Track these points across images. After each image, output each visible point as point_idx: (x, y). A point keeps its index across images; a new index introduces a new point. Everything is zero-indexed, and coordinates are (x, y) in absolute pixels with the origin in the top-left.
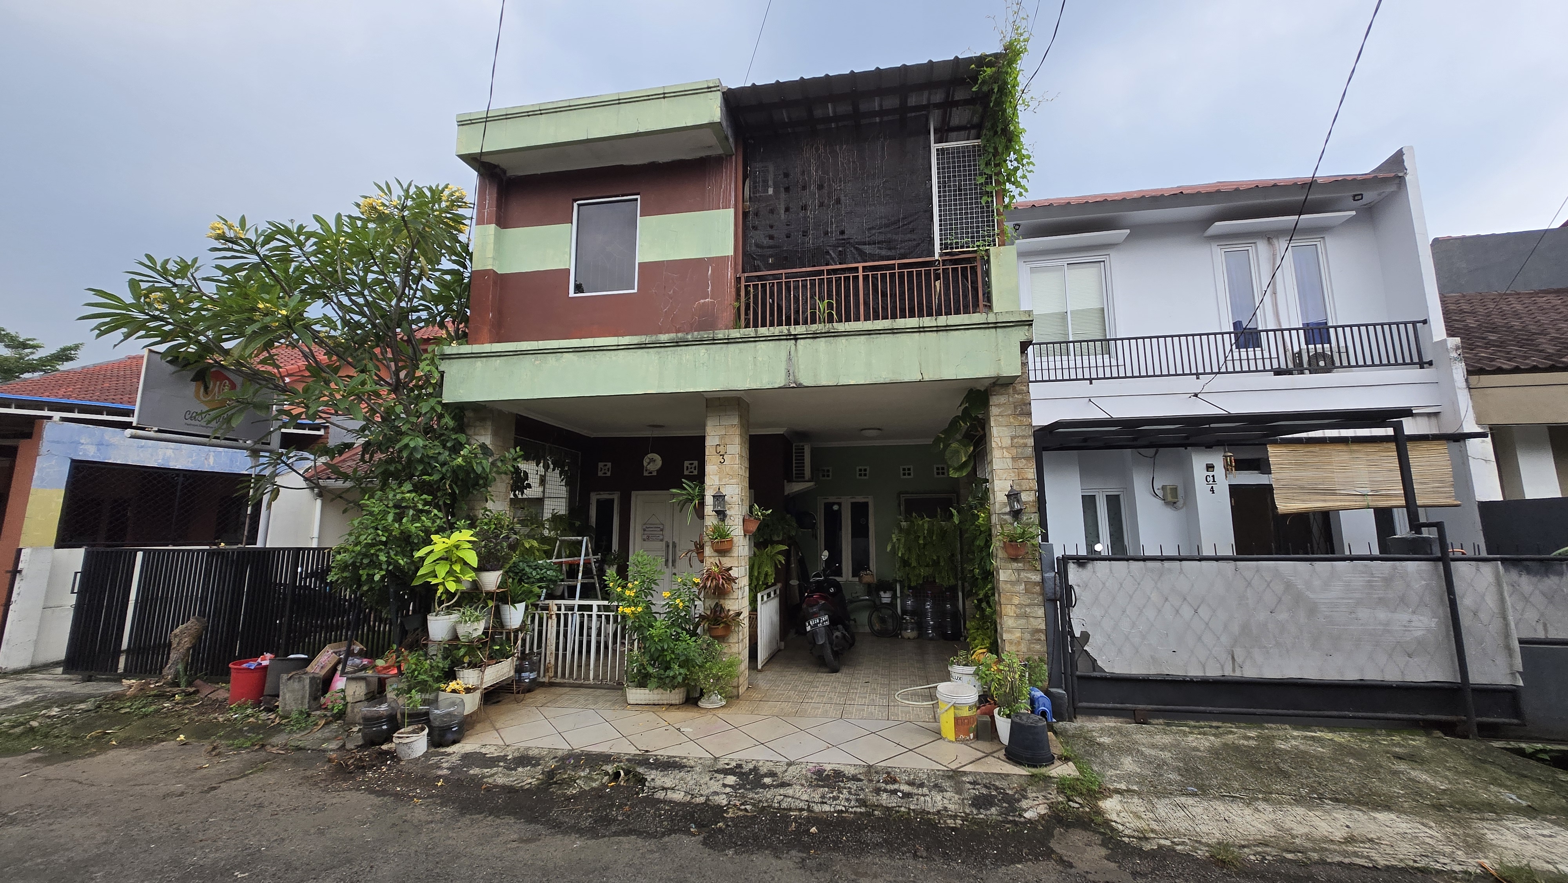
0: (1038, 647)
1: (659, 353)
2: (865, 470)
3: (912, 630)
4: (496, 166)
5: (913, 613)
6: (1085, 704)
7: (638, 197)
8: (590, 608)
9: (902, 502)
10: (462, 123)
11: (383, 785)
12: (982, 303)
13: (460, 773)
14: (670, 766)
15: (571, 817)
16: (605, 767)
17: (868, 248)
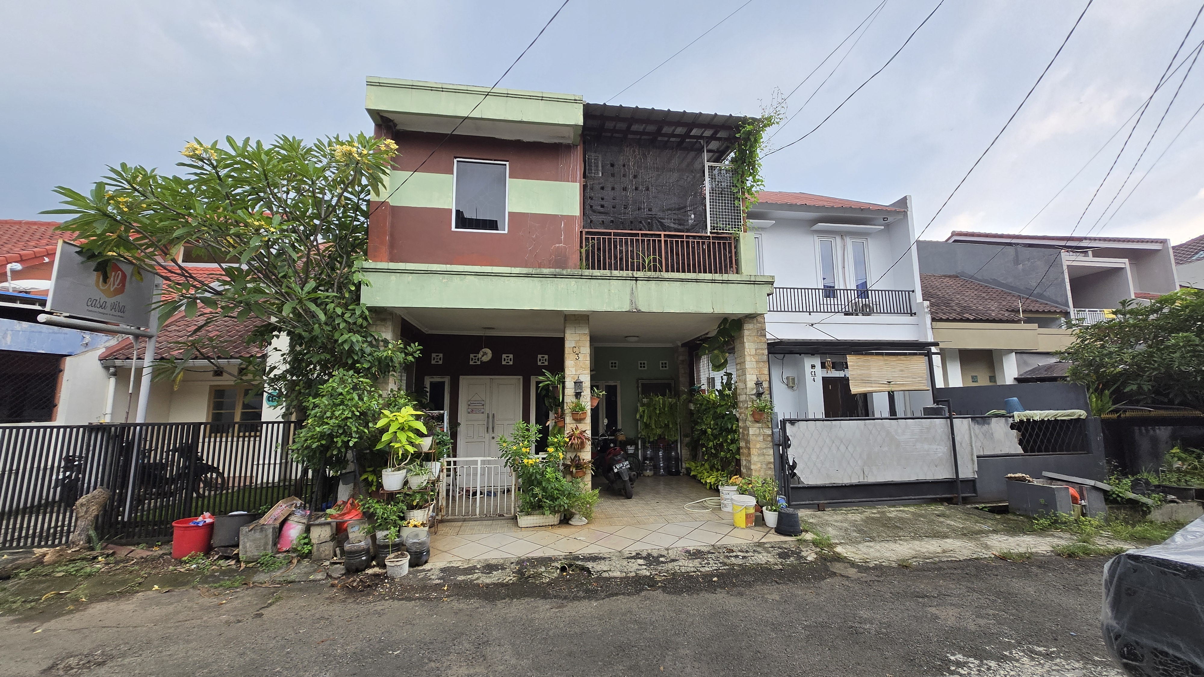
0: (770, 472)
1: (541, 281)
2: (615, 364)
3: (650, 470)
4: (390, 120)
5: (651, 459)
6: (794, 503)
7: (507, 163)
8: (476, 462)
9: (640, 385)
10: (370, 84)
11: (402, 595)
12: (734, 266)
13: (451, 580)
14: (595, 559)
15: (566, 593)
16: (553, 565)
17: (666, 222)
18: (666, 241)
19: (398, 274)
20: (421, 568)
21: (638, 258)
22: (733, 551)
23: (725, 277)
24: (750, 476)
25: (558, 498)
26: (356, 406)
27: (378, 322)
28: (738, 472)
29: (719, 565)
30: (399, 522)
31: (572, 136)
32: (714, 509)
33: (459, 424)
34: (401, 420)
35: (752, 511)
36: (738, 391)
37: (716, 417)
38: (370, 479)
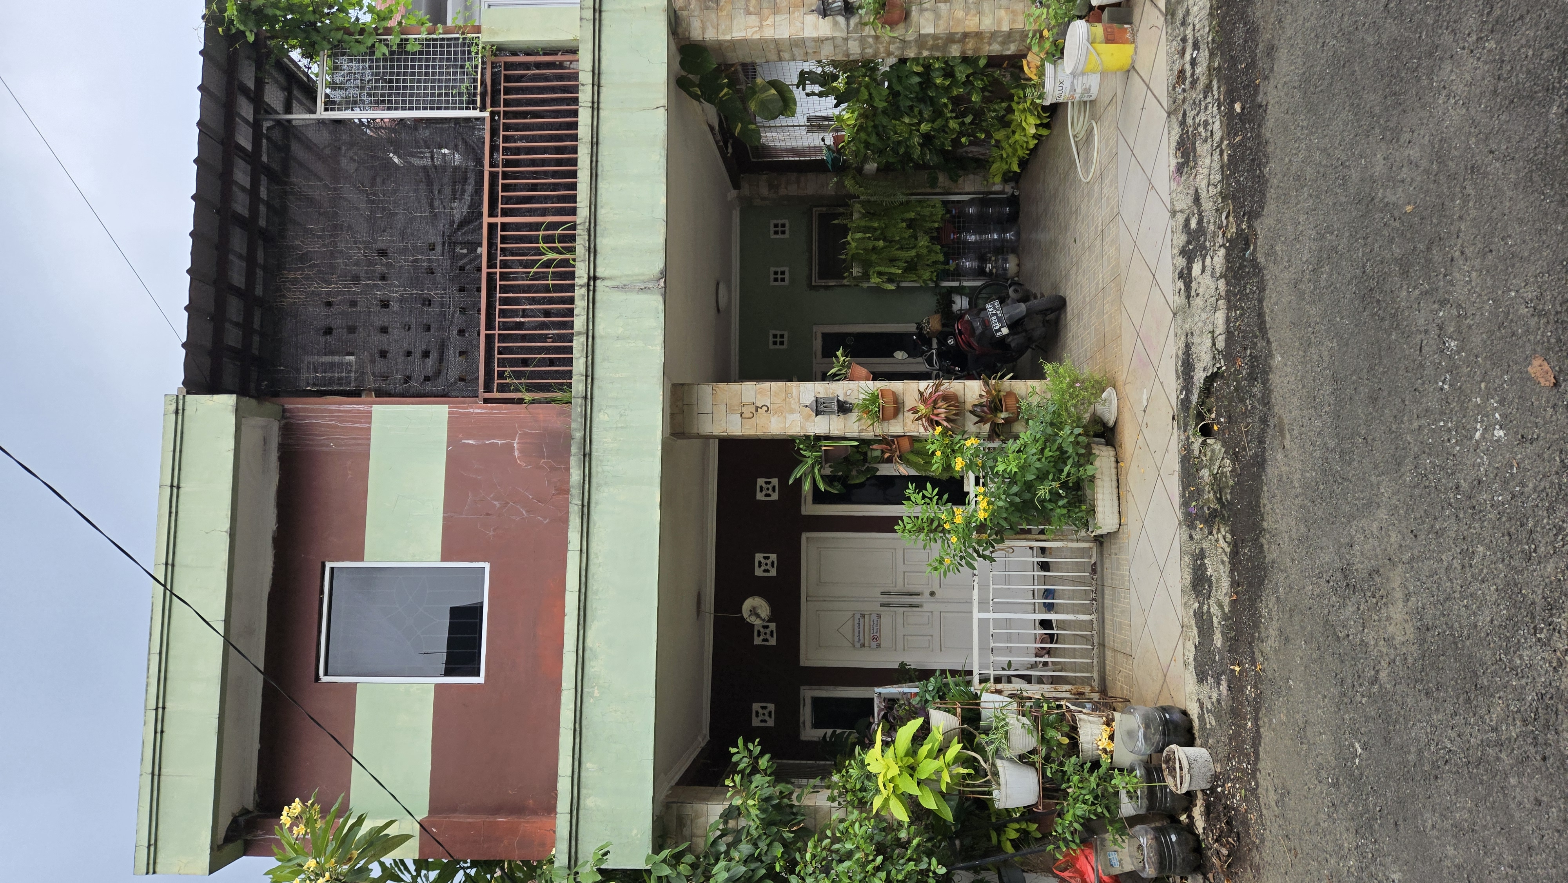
1: (599, 485)
2: (775, 336)
3: (1006, 261)
4: (235, 821)
5: (981, 259)
7: (328, 566)
8: (983, 622)
9: (823, 283)
10: (151, 867)
11: (1247, 755)
12: (559, 58)
13: (1222, 659)
14: (1187, 366)
15: (1254, 423)
16: (1196, 453)
17: (459, 210)
18: (505, 213)
19: (583, 792)
20: (1196, 723)
21: (545, 276)
22: (1182, 72)
23: (585, 77)
24: (1024, 35)
25: (1060, 448)
26: (863, 865)
27: (686, 832)
28: (1015, 63)
29: (1209, 100)
30: (1102, 770)
31: (260, 421)
32: (1093, 117)
33: (903, 665)
34: (895, 771)
35: (1099, 29)
36: (839, 57)
37: (895, 110)
38: (1014, 835)
